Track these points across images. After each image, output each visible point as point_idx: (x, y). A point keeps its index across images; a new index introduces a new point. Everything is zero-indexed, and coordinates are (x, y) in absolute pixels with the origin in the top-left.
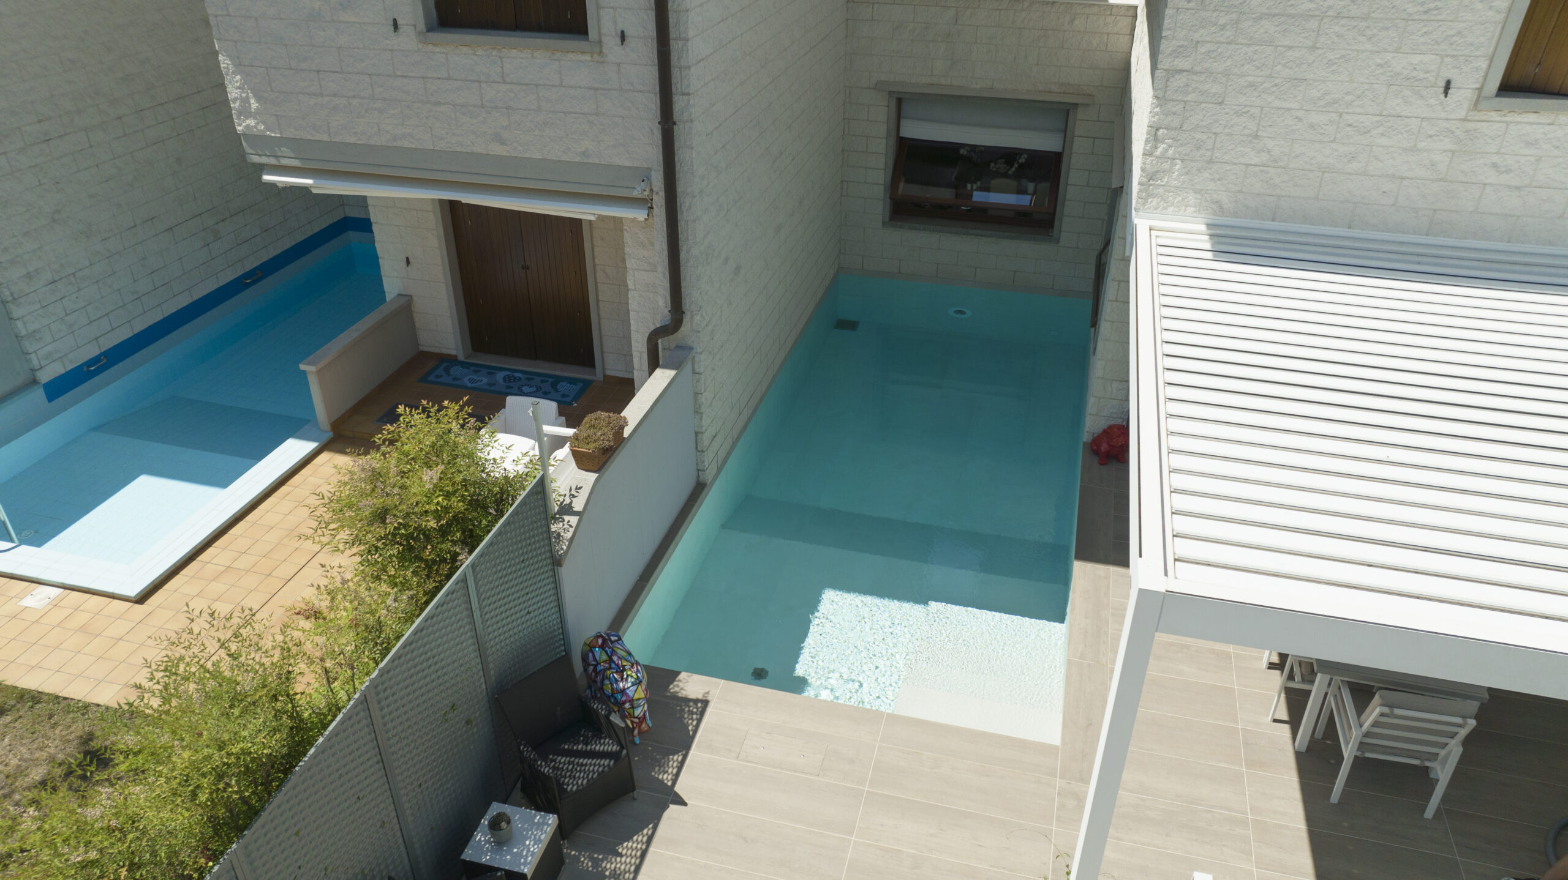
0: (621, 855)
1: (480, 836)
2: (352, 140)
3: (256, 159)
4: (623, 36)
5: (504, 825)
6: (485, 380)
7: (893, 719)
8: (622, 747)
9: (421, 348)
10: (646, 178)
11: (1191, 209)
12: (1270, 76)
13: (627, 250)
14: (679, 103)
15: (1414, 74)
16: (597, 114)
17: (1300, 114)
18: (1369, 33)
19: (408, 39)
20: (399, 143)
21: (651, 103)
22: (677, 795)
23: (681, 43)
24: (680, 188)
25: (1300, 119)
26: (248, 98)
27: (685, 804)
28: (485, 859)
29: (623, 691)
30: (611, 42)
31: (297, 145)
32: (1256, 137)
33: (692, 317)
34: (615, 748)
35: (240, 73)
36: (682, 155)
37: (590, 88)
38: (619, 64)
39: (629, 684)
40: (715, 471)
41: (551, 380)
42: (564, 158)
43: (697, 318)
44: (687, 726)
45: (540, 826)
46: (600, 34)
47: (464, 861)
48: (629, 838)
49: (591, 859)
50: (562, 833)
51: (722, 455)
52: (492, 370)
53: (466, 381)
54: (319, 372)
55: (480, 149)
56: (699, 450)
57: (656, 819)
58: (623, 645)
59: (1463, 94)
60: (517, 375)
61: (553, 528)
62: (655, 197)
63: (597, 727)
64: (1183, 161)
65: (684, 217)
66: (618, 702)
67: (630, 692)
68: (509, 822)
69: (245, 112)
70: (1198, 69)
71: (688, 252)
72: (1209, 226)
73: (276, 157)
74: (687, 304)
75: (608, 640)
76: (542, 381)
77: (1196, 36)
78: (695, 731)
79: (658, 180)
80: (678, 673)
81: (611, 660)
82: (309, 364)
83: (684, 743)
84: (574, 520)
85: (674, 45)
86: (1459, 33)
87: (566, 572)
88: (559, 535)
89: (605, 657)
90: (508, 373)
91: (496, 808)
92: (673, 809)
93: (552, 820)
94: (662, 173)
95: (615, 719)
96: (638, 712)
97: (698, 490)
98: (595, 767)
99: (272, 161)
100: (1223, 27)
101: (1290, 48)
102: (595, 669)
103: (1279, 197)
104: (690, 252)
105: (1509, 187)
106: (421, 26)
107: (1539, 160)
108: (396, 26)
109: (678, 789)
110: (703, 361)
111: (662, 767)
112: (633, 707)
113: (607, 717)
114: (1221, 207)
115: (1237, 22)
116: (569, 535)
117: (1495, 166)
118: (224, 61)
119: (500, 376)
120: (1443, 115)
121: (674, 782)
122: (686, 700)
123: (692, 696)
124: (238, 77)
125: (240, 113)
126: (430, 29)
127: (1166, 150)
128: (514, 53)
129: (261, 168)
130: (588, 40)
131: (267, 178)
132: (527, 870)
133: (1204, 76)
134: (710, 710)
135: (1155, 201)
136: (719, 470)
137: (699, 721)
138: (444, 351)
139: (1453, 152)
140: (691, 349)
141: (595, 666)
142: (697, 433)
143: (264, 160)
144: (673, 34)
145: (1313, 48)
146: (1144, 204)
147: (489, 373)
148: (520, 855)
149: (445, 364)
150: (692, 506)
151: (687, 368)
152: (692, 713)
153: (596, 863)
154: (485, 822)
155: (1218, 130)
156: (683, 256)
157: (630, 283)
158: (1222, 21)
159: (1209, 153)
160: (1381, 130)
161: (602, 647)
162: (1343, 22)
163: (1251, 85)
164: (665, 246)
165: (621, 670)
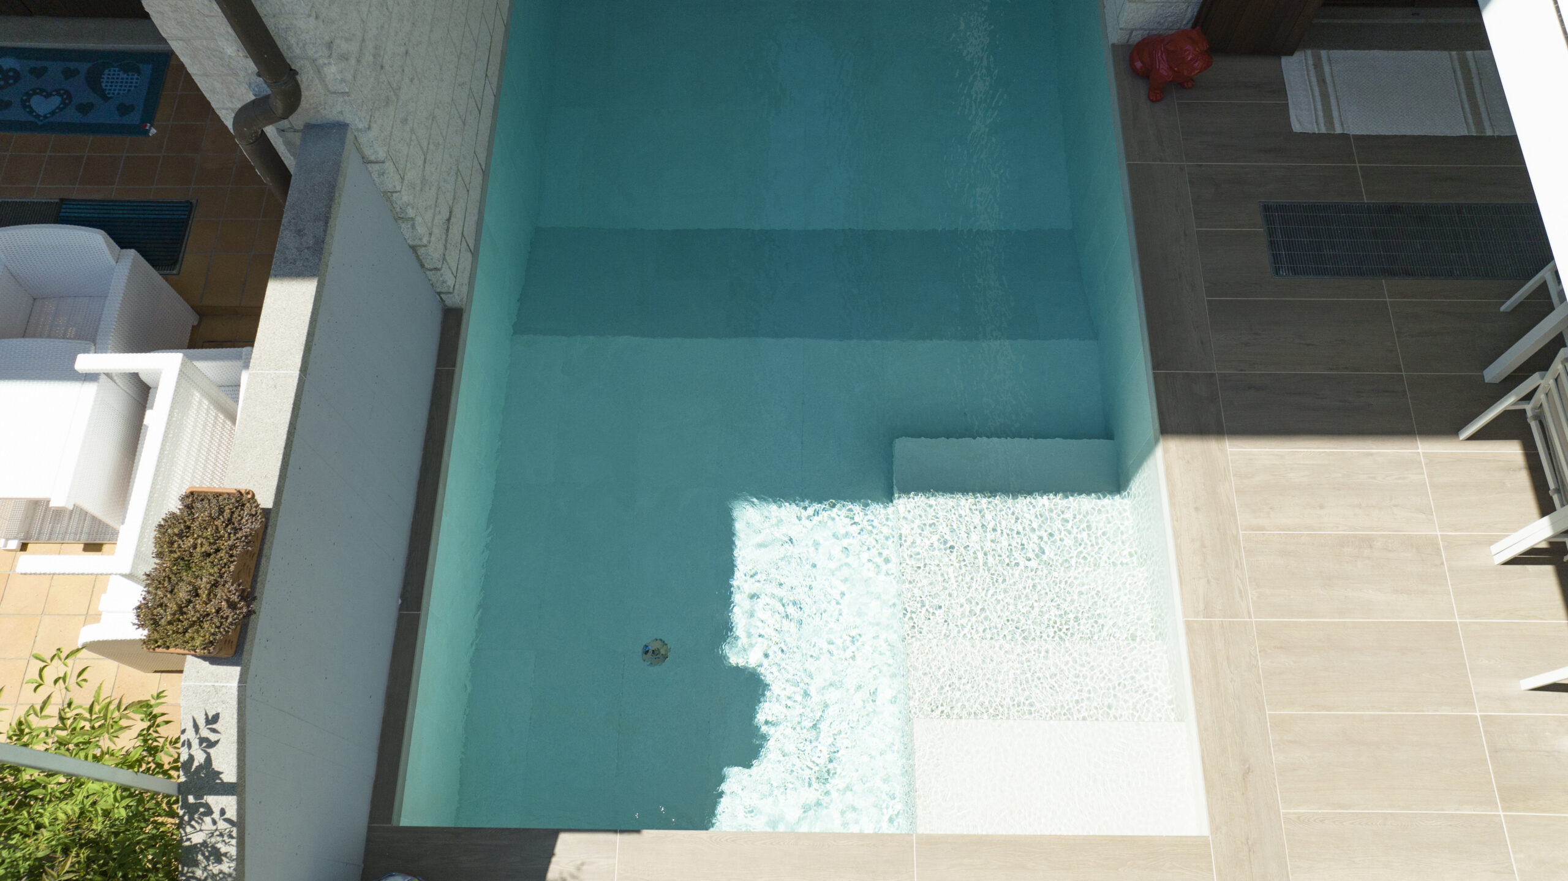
33: (319, 71)
41: (84, 67)
60: (7, 63)
61: (196, 834)
76: (69, 74)
84: (224, 804)
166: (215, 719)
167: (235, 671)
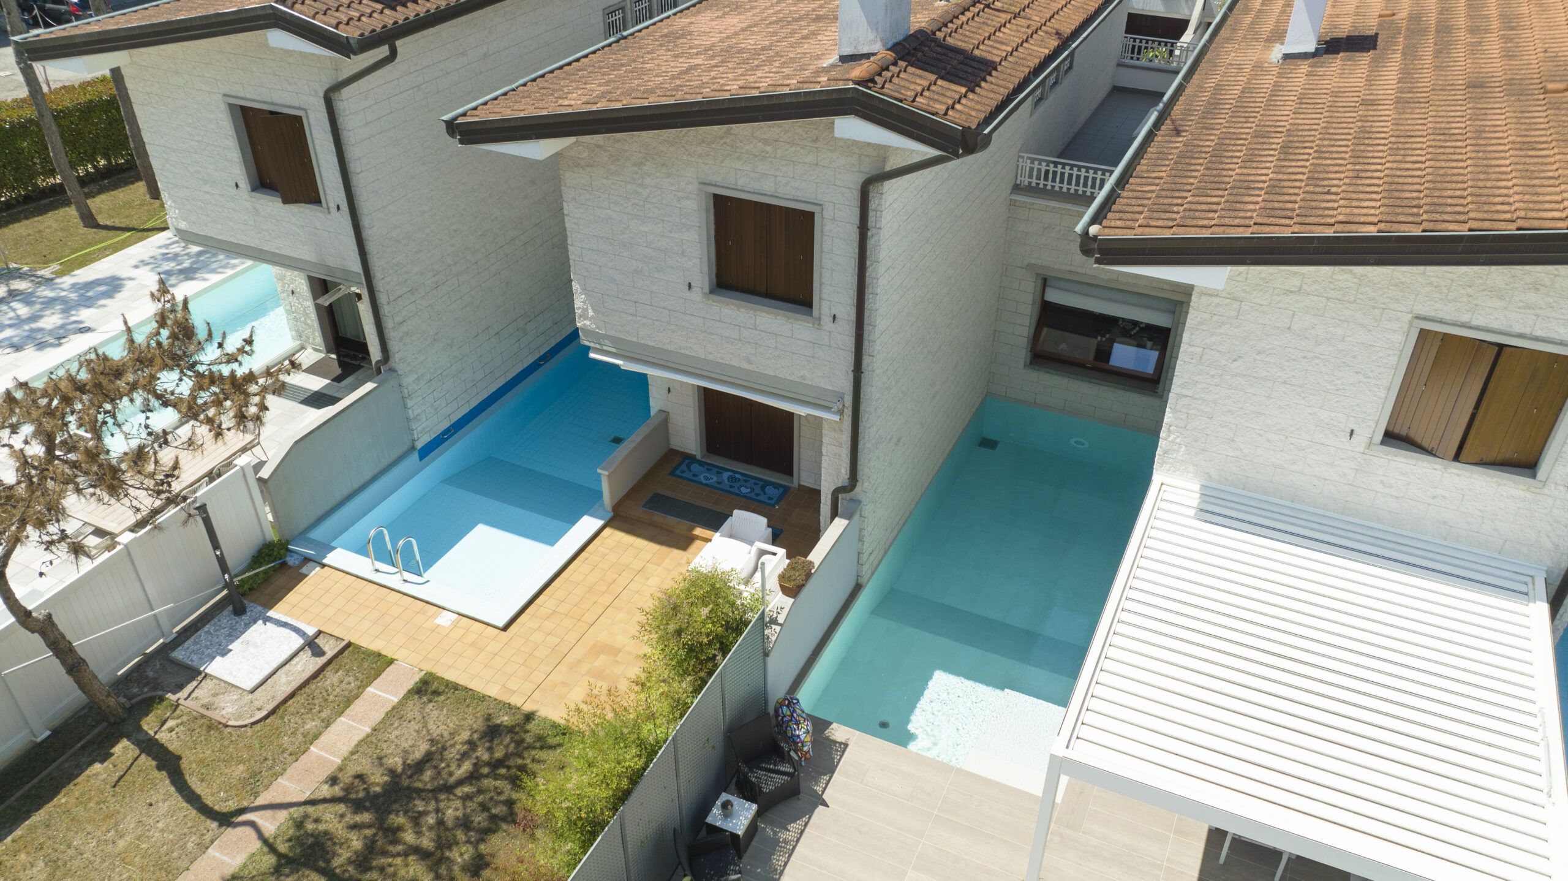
0: (789, 831)
1: (716, 811)
2: (652, 344)
3: (587, 343)
4: (834, 317)
5: (729, 807)
6: (715, 479)
7: (960, 771)
8: (795, 770)
9: (671, 447)
10: (841, 398)
11: (1190, 475)
12: (1242, 408)
13: (824, 431)
14: (866, 360)
15: (1332, 422)
16: (813, 357)
17: (1261, 432)
18: (1302, 395)
19: (697, 295)
20: (683, 351)
21: (850, 358)
22: (823, 800)
23: (871, 328)
24: (862, 408)
25: (1261, 436)
26: (587, 309)
27: (827, 806)
28: (719, 824)
29: (798, 736)
30: (826, 320)
31: (613, 340)
32: (1233, 441)
33: (863, 483)
34: (791, 770)
35: (585, 294)
36: (866, 390)
37: (810, 342)
38: (830, 332)
39: (803, 732)
40: (869, 573)
41: (761, 483)
42: (789, 378)
43: (866, 484)
44: (834, 759)
45: (748, 809)
46: (820, 314)
47: (707, 823)
48: (794, 821)
49: (772, 830)
50: (759, 814)
51: (876, 562)
52: (720, 470)
53: (702, 478)
54: (609, 476)
55: (735, 363)
56: (859, 563)
57: (811, 812)
58: (800, 706)
59: (1361, 439)
60: (737, 476)
61: (766, 633)
62: (845, 410)
63: (783, 757)
64: (1186, 446)
65: (863, 424)
66: (793, 741)
67: (802, 737)
68: (732, 806)
69: (586, 317)
70: (1196, 396)
71: (864, 444)
72: (1203, 487)
73: (600, 344)
74: (860, 476)
75: (790, 701)
76: (755, 484)
77: (1196, 379)
78: (838, 763)
79: (848, 400)
80: (831, 723)
81: (792, 715)
82: (603, 469)
83: (831, 770)
84: (778, 628)
85: (866, 328)
86: (1358, 405)
87: (771, 661)
88: (768, 637)
89: (789, 713)
90: (731, 474)
91: (724, 797)
92: (821, 807)
93: (755, 807)
94: (851, 397)
95: (792, 754)
96: (805, 749)
97: (857, 588)
98: (780, 780)
99: (597, 346)
100: (1213, 376)
101: (1255, 395)
102: (782, 719)
103: (1247, 477)
104: (865, 445)
105: (1392, 496)
106: (707, 289)
107: (1409, 483)
108: (690, 286)
109: (824, 797)
110: (868, 509)
111: (817, 783)
112: (803, 746)
113: (789, 752)
114: (1210, 477)
115: (1222, 375)
116: (774, 638)
117: (1382, 482)
118: (575, 286)
119: (726, 475)
120: (1350, 448)
121: (823, 792)
122: (835, 742)
123: (839, 740)
124: (583, 296)
125: (581, 316)
126: (712, 292)
127: (1176, 439)
128: (764, 314)
129: (588, 348)
130: (811, 315)
131: (592, 355)
132: (740, 833)
133: (1200, 402)
134: (848, 750)
135: (1168, 466)
136: (873, 574)
137: (841, 756)
138: (688, 451)
139: (1357, 470)
140: (860, 502)
141: (783, 717)
142: (859, 553)
143: (592, 345)
144: (866, 321)
145: (1269, 397)
146: (1161, 467)
147: (718, 473)
148: (736, 824)
149: (688, 461)
150: (851, 602)
151: (857, 516)
152: (837, 751)
153: (775, 833)
154: (719, 803)
155: (1209, 433)
156: (860, 447)
157: (824, 451)
158: (1212, 373)
159: (1202, 445)
160: (1312, 450)
161: (788, 706)
162: (1287, 386)
163: (1230, 411)
164: (849, 439)
165: (798, 723)
166: (782, 608)
167: (792, 600)
